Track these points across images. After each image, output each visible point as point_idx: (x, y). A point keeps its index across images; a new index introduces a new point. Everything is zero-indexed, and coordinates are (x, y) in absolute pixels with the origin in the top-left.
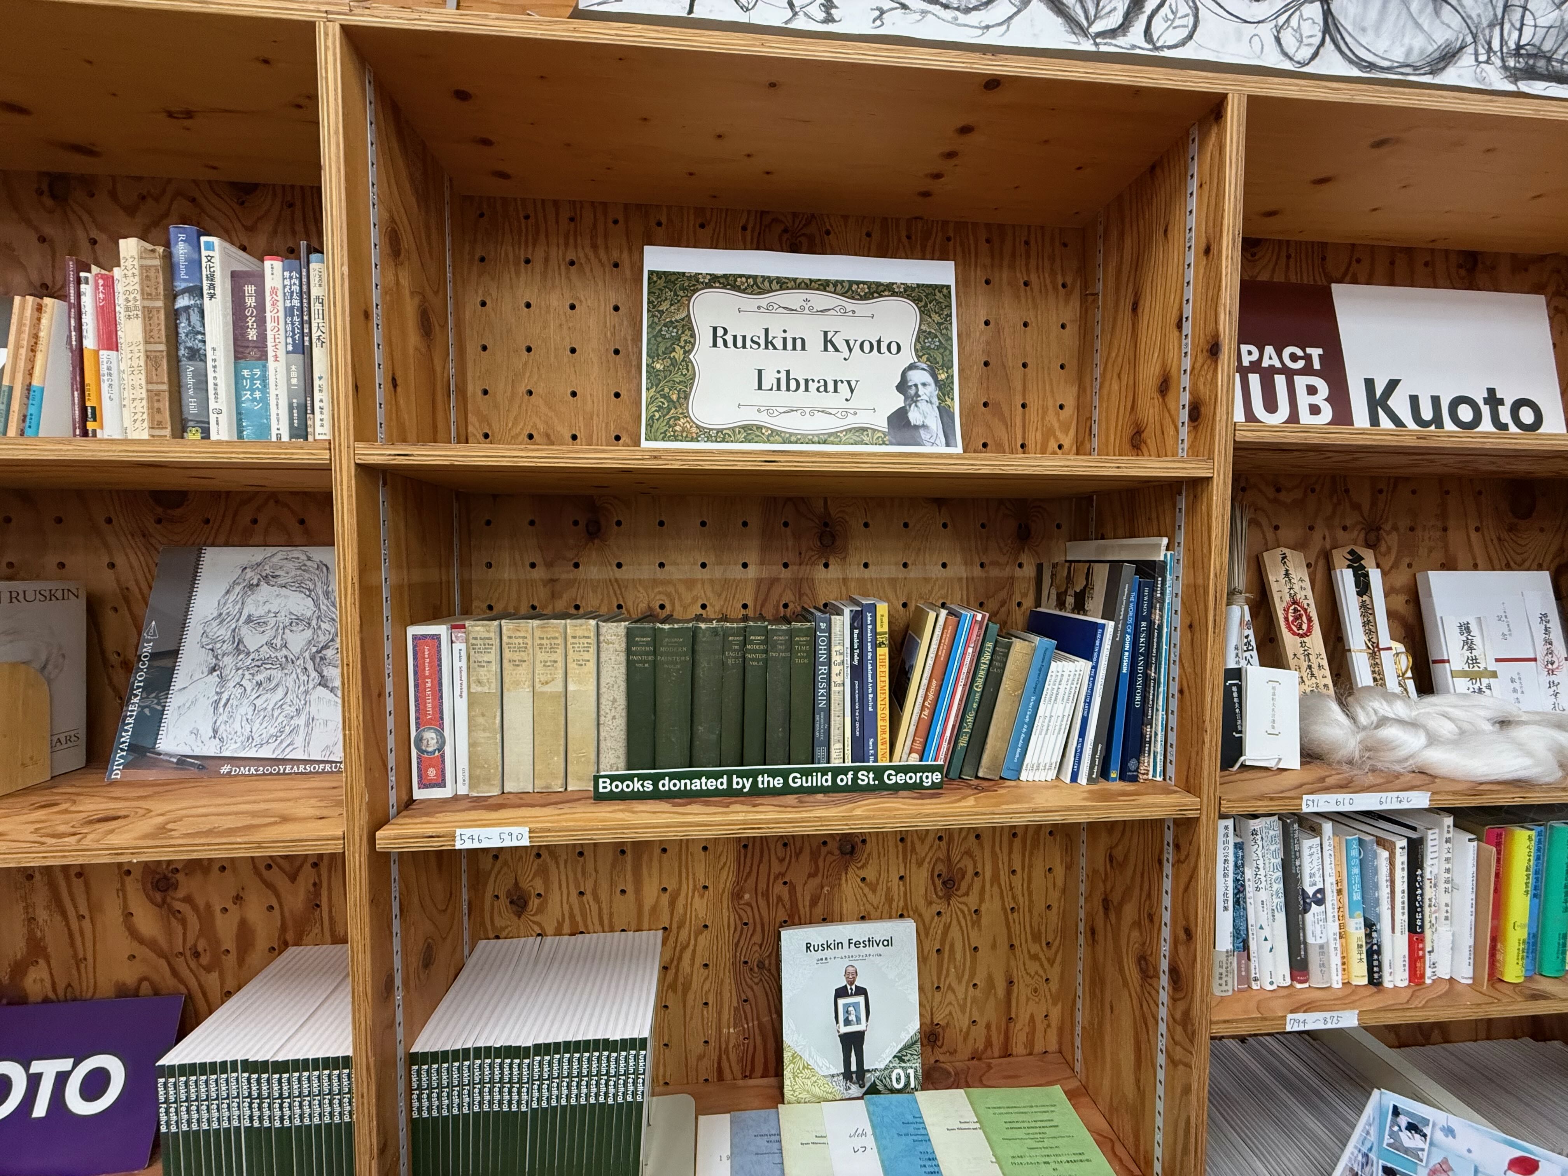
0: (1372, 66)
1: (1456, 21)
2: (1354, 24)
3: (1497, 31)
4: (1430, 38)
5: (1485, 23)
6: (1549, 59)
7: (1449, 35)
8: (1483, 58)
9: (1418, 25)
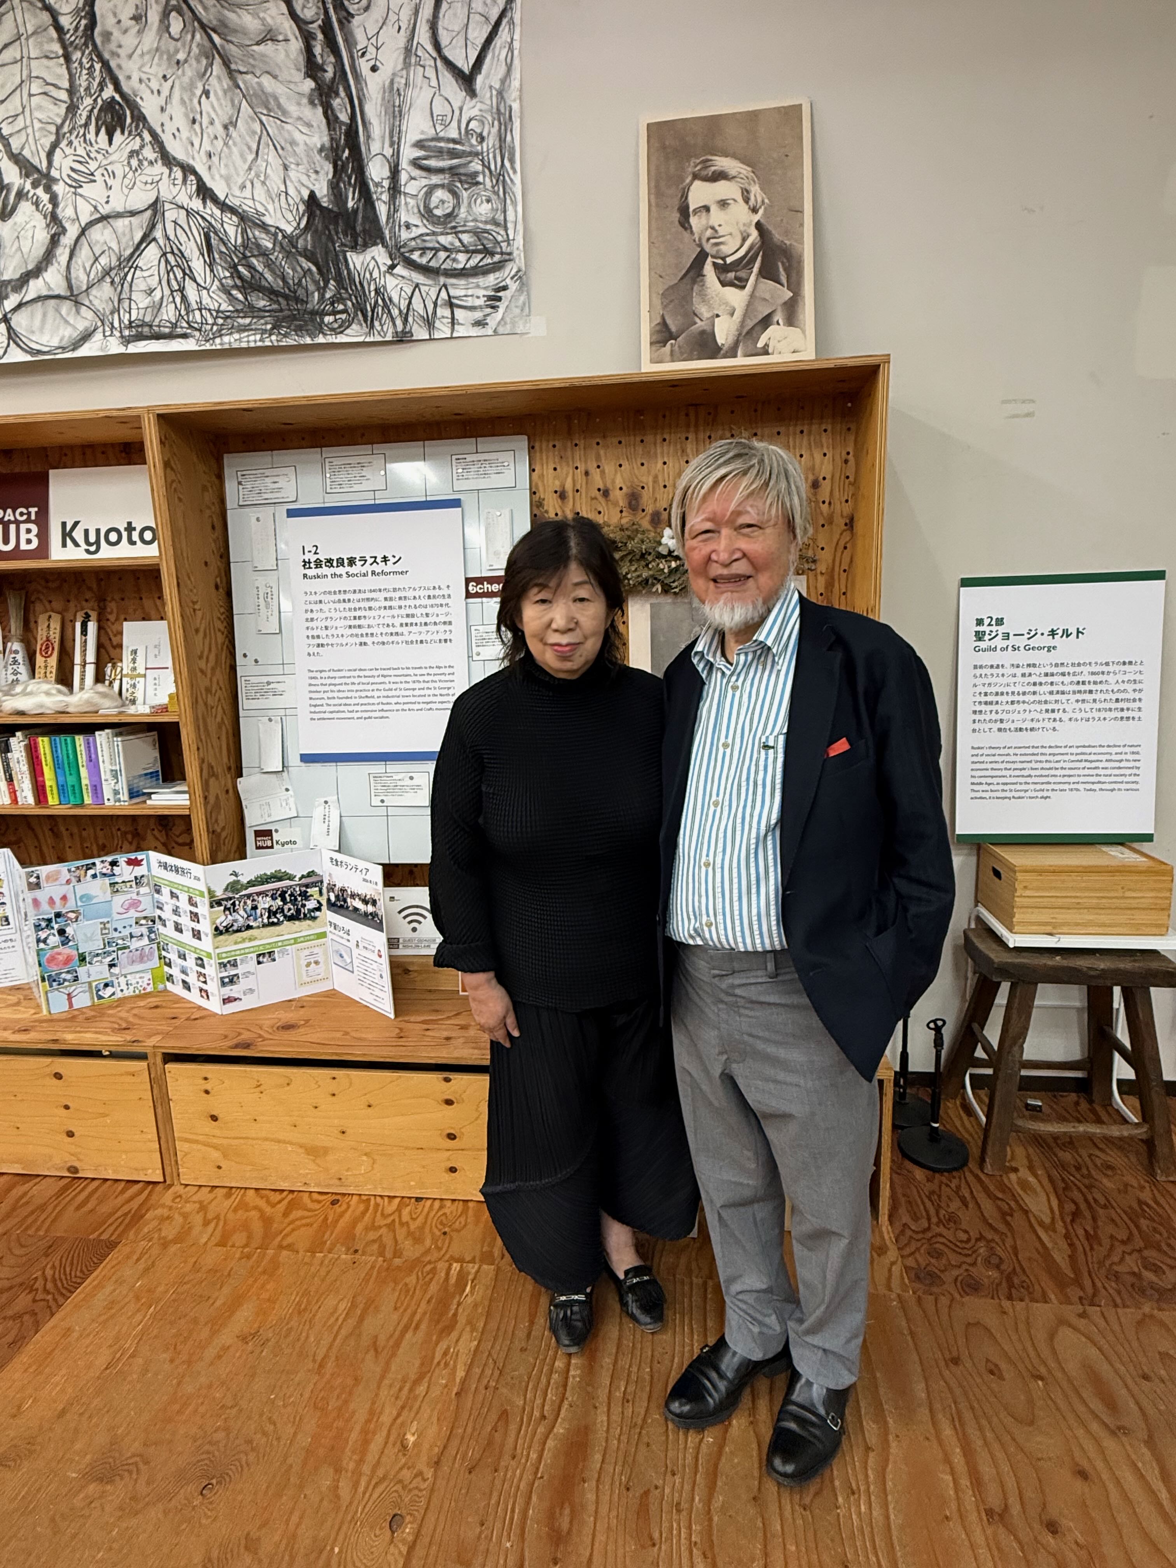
0: (39, 352)
1: (90, 315)
2: (26, 330)
3: (116, 316)
4: (75, 328)
5: (108, 313)
6: (151, 326)
7: (87, 324)
8: (108, 333)
9: (67, 322)
